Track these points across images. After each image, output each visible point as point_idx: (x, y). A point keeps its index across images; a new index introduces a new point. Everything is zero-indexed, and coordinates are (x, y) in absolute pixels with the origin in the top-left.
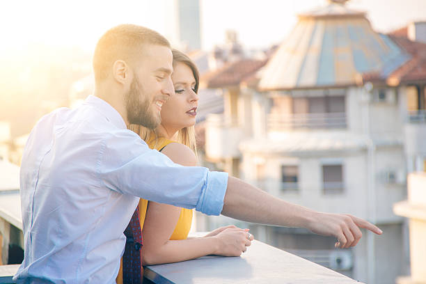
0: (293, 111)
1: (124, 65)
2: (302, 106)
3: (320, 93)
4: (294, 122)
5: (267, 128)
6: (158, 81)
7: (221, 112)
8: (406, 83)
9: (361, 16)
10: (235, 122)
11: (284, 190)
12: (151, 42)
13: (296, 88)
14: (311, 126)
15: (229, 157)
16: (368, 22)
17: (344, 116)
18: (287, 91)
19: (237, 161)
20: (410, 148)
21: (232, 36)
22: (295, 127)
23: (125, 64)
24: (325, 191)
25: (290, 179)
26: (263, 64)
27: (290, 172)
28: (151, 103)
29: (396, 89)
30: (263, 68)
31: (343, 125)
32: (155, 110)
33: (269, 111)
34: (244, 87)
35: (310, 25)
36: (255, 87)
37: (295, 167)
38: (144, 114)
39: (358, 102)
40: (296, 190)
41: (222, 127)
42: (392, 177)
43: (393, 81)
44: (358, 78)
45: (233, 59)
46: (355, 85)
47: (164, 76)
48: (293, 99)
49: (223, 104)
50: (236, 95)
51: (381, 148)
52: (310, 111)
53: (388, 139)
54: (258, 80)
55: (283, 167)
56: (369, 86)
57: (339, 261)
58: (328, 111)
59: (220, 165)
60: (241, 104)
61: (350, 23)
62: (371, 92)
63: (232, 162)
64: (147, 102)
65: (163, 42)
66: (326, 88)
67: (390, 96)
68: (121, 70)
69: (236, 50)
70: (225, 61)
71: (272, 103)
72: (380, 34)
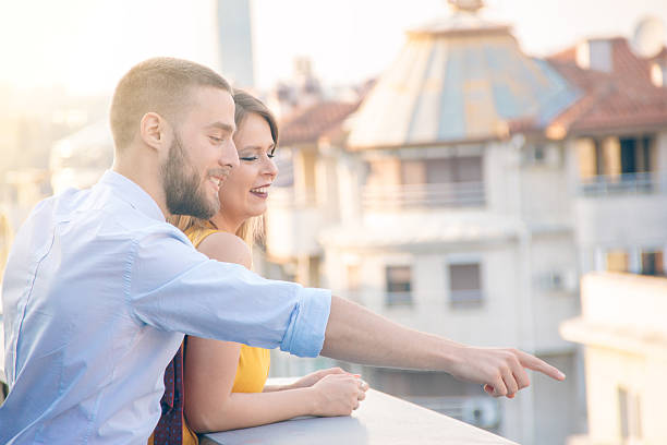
0: (403, 180)
1: (157, 121)
2: (416, 172)
3: (442, 153)
4: (403, 198)
5: (362, 208)
6: (213, 144)
7: (290, 184)
8: (576, 133)
9: (502, 32)
10: (312, 201)
11: (390, 304)
12: (201, 83)
13: (406, 146)
14: (431, 204)
15: (303, 255)
16: (515, 40)
17: (481, 187)
18: (393, 150)
19: (316, 261)
20: (585, 236)
21: (304, 65)
22: (406, 205)
23: (160, 118)
24: (455, 304)
25: (399, 287)
26: (353, 109)
27: (399, 276)
28: (202, 179)
29: (561, 144)
30: (353, 115)
31: (479, 201)
32: (210, 191)
33: (364, 182)
34: (324, 145)
35: (425, 47)
36: (342, 146)
37: (407, 268)
38: (192, 196)
39: (502, 165)
40: (410, 303)
41: (293, 207)
42: (558, 281)
43: (557, 131)
44: (502, 128)
45: (307, 102)
46: (497, 139)
47: (223, 136)
48: (402, 163)
49: (292, 171)
50: (312, 157)
51: (540, 236)
52: (428, 180)
53: (551, 221)
54: (346, 135)
55: (389, 269)
56: (519, 140)
57: (478, 414)
58: (456, 179)
59: (290, 269)
60: (321, 171)
61: (486, 42)
62: (523, 149)
63: (308, 262)
64: (195, 177)
65: (219, 83)
66: (453, 144)
67: (552, 154)
68: (153, 128)
69: (311, 88)
70: (294, 104)
71: (369, 169)
72: (534, 59)
